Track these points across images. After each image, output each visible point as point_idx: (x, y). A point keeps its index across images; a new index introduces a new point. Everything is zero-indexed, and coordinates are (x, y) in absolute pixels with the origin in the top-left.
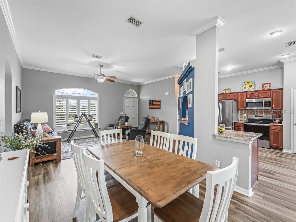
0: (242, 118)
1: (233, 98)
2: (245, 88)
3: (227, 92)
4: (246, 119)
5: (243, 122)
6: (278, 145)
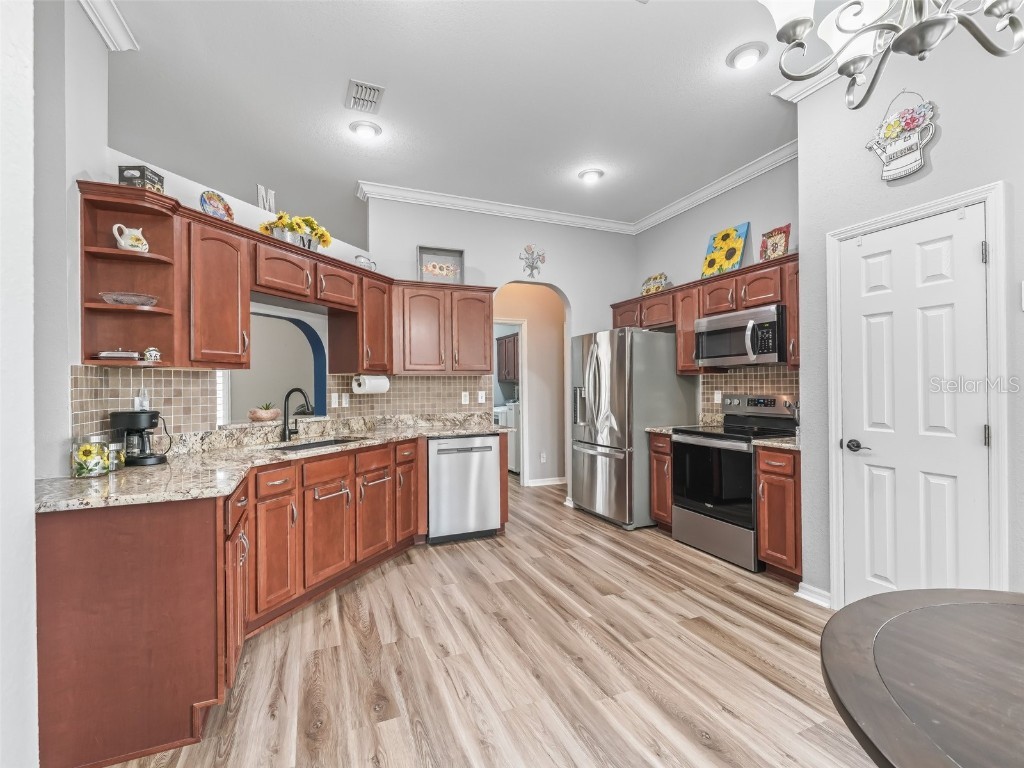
0: (708, 411)
1: (661, 316)
2: (712, 263)
3: (653, 291)
4: (720, 417)
5: (670, 432)
6: (785, 557)
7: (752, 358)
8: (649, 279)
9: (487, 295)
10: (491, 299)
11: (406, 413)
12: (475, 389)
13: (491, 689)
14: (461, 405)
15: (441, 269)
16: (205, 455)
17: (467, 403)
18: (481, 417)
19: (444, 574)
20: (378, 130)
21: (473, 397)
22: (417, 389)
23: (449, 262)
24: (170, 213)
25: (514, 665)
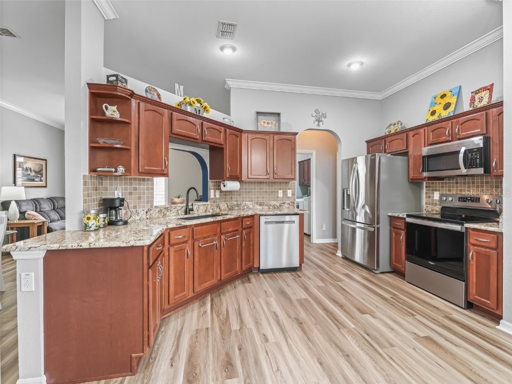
0: (429, 204)
1: (399, 146)
2: (433, 113)
3: (393, 131)
4: (438, 208)
5: (405, 216)
6: (488, 302)
7: (464, 171)
8: (391, 125)
9: (293, 137)
10: (295, 139)
11: (249, 201)
12: (286, 189)
13: (292, 368)
14: (278, 197)
15: (268, 123)
16: (148, 221)
17: (282, 196)
18: (289, 204)
19: (267, 291)
20: (234, 49)
21: (285, 193)
22: (255, 189)
23: (272, 119)
24: (129, 97)
25: (306, 353)
